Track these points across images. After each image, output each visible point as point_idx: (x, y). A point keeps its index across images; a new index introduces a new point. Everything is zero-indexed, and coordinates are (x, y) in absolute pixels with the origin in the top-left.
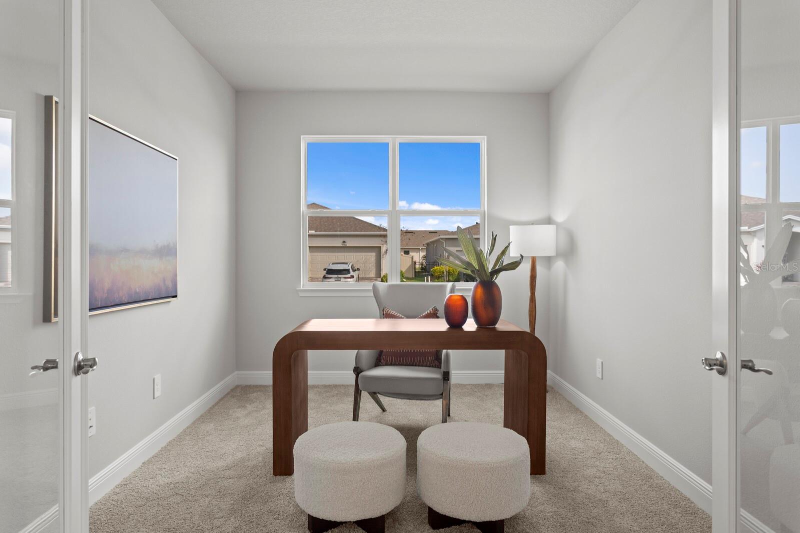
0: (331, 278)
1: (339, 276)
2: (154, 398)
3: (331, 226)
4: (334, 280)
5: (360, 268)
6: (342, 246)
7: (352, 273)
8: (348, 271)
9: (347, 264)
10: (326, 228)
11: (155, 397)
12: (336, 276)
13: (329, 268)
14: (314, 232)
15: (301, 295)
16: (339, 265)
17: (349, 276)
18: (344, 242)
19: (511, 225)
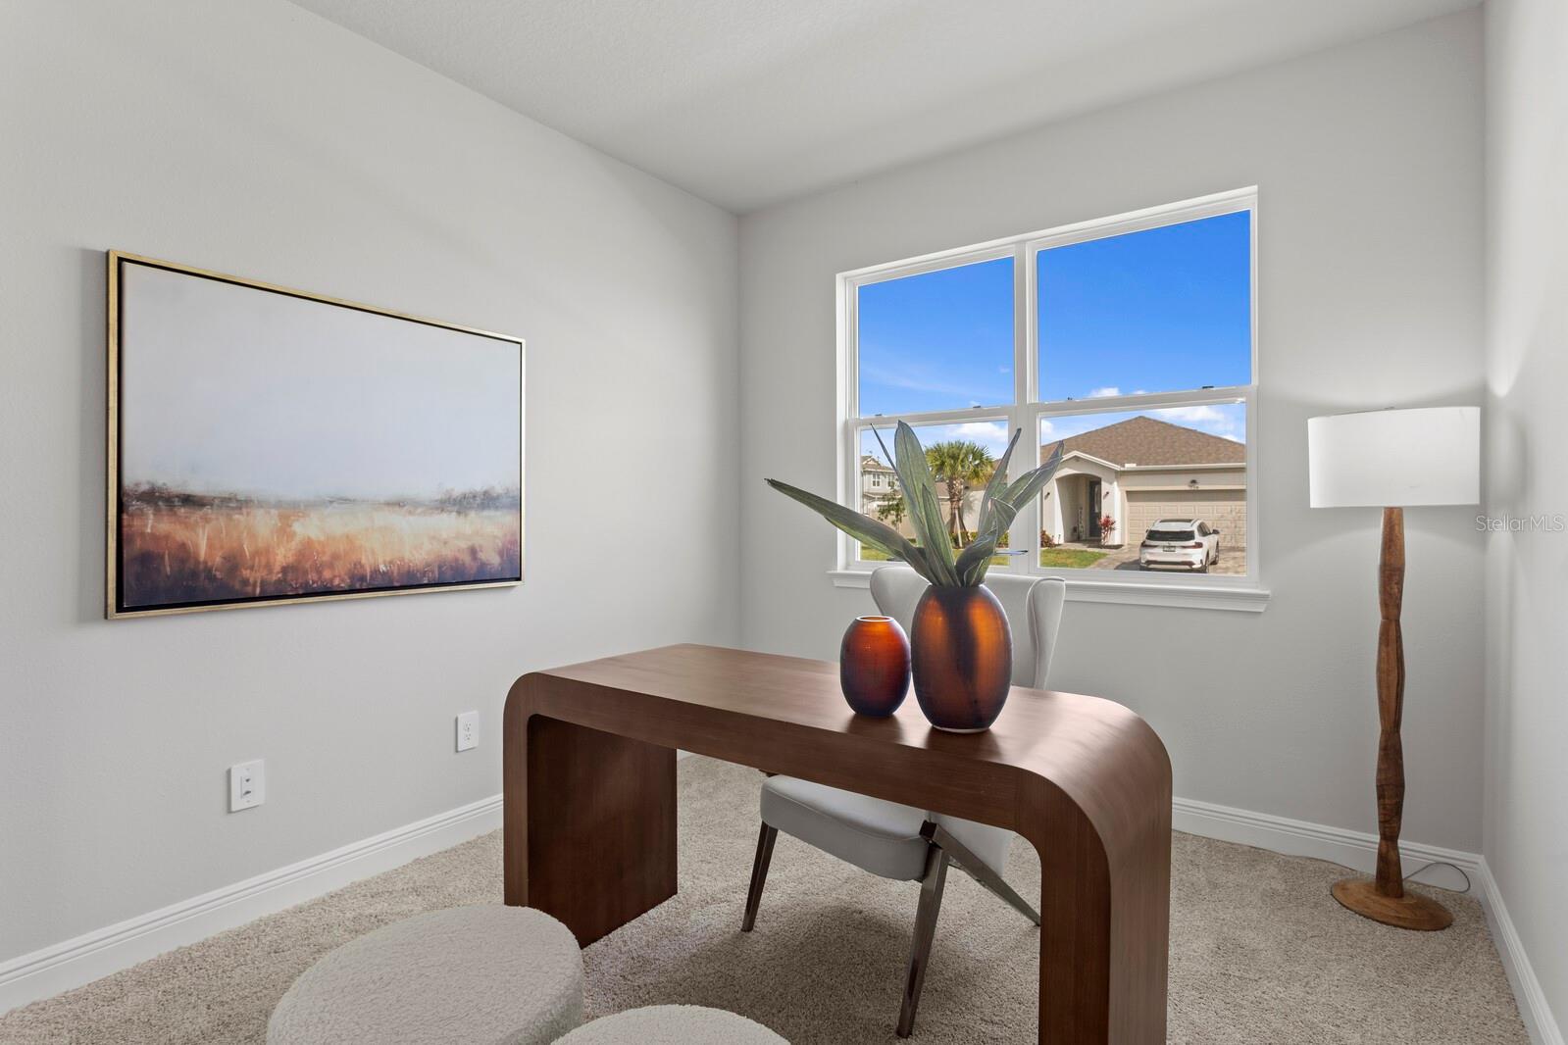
0: (1155, 546)
1: (1173, 543)
2: (457, 751)
3: (1168, 455)
4: (1160, 550)
5: (1219, 529)
6: (1187, 488)
7: (1198, 538)
8: (1189, 536)
9: (1190, 521)
10: (1159, 458)
11: (459, 749)
12: (1166, 543)
13: (1153, 529)
14: (1134, 465)
15: (837, 583)
16: (1173, 524)
17: (1192, 543)
18: (1194, 482)
19: (1309, 418)
